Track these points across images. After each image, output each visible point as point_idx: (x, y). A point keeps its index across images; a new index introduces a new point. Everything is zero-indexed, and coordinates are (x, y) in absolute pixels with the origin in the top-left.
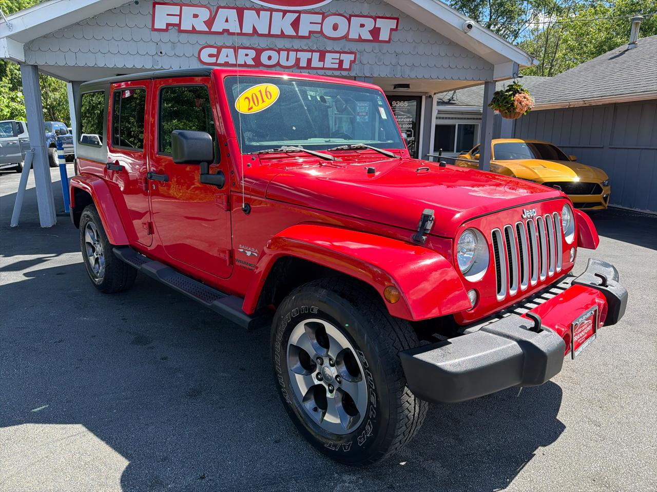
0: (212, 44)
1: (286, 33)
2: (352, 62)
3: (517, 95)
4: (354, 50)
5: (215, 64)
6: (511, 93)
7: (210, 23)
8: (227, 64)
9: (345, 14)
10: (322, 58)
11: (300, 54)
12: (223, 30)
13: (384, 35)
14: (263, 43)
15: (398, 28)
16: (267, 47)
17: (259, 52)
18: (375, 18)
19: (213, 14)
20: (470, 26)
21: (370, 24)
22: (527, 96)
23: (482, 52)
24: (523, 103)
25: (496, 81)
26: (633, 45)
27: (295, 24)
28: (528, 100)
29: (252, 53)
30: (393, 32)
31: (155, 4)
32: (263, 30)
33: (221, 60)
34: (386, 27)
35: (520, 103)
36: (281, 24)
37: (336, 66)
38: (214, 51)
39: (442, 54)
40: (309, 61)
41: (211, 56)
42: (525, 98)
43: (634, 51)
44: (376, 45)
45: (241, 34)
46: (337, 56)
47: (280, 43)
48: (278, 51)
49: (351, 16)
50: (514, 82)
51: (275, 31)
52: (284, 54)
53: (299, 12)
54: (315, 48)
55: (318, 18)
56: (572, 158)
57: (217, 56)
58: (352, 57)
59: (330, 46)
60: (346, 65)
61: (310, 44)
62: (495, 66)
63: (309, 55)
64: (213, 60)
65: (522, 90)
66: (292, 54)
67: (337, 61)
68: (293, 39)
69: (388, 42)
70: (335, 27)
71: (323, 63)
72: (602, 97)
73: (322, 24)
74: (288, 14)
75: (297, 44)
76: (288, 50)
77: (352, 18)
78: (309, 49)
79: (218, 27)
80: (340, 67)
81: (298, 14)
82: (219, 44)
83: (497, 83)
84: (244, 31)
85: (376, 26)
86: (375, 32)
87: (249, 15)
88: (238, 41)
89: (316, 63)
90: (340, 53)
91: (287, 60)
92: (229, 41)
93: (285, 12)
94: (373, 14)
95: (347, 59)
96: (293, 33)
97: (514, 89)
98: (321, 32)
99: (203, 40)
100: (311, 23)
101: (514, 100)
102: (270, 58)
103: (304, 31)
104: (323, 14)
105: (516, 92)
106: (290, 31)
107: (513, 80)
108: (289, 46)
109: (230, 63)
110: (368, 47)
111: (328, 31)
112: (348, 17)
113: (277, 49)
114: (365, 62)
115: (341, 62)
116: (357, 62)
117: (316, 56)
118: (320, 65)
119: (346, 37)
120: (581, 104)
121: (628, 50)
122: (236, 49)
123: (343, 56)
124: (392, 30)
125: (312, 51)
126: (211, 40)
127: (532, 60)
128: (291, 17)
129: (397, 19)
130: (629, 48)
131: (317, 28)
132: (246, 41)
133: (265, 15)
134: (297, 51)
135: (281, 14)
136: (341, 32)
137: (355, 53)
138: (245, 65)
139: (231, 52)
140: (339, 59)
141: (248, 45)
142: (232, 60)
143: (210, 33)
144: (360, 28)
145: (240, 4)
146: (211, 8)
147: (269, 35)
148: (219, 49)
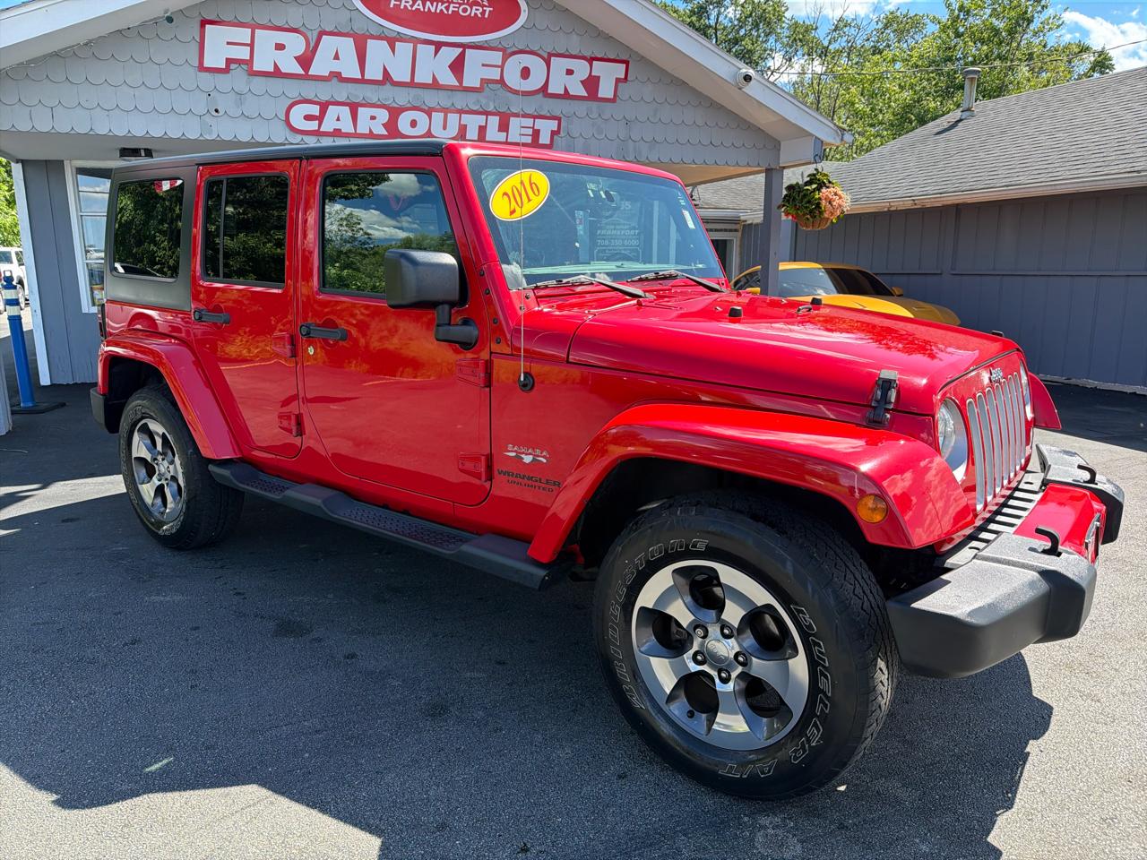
0: (311, 97)
1: (442, 81)
2: (553, 133)
3: (824, 190)
4: (558, 113)
5: (317, 133)
6: (814, 186)
7: (305, 61)
8: (337, 133)
9: (541, 52)
10: (504, 127)
11: (466, 119)
12: (331, 72)
13: (606, 90)
14: (402, 97)
15: (629, 79)
16: (409, 105)
17: (395, 113)
18: (591, 60)
19: (312, 44)
20: (747, 78)
21: (583, 71)
22: (840, 192)
23: (762, 120)
24: (834, 203)
25: (784, 168)
26: (968, 113)
27: (457, 66)
28: (840, 198)
29: (383, 116)
30: (620, 84)
31: (204, 23)
32: (400, 73)
33: (328, 125)
34: (608, 75)
35: (830, 203)
36: (435, 66)
37: (529, 139)
38: (315, 110)
39: (700, 122)
40: (482, 130)
41: (308, 118)
42: (836, 194)
43: (972, 121)
44: (594, 105)
45: (363, 81)
46: (529, 122)
47: (431, 98)
48: (429, 112)
49: (551, 55)
50: (816, 170)
51: (423, 77)
52: (438, 117)
53: (464, 46)
54: (491, 108)
55: (496, 57)
56: (896, 291)
57: (320, 118)
58: (553, 125)
59: (517, 105)
60: (545, 139)
61: (484, 101)
62: (782, 143)
63: (481, 120)
64: (313, 125)
65: (830, 182)
66: (453, 119)
67: (530, 131)
68: (454, 92)
69: (613, 100)
70: (525, 73)
71: (505, 134)
72: (941, 193)
73: (502, 67)
74: (444, 49)
75: (460, 100)
76: (446, 111)
77: (552, 58)
78: (481, 110)
79: (320, 67)
80: (535, 143)
81: (461, 50)
82: (324, 98)
83: (785, 171)
84: (367, 77)
85: (593, 74)
86: (591, 83)
87: (376, 49)
88: (359, 93)
89: (493, 133)
90: (535, 117)
91: (445, 128)
92: (342, 93)
93: (439, 46)
94: (588, 54)
95: (546, 127)
96: (453, 81)
97: (819, 180)
98: (502, 81)
99: (294, 89)
100: (483, 65)
101: (820, 199)
102: (414, 123)
103: (472, 78)
104: (503, 50)
105: (821, 185)
106: (448, 78)
107: (814, 166)
108: (446, 103)
109: (343, 131)
110: (581, 108)
111: (513, 79)
112: (546, 56)
113: (426, 108)
114: (576, 134)
115: (536, 134)
116: (562, 134)
117: (494, 121)
118: (501, 137)
119: (544, 90)
120: (908, 205)
121: (960, 120)
122: (354, 108)
123: (540, 124)
124: (618, 81)
125: (487, 113)
126: (309, 89)
127: (843, 135)
128: (450, 54)
129: (626, 63)
130: (963, 117)
131: (495, 74)
132: (371, 94)
133: (404, 49)
134: (461, 112)
135: (432, 48)
136: (535, 82)
137: (559, 119)
138: (371, 135)
139: (345, 112)
140: (533, 128)
141: (375, 100)
142: (347, 127)
143: (306, 77)
144: (566, 77)
145: (359, 27)
146: (309, 34)
147: (412, 84)
148: (324, 107)
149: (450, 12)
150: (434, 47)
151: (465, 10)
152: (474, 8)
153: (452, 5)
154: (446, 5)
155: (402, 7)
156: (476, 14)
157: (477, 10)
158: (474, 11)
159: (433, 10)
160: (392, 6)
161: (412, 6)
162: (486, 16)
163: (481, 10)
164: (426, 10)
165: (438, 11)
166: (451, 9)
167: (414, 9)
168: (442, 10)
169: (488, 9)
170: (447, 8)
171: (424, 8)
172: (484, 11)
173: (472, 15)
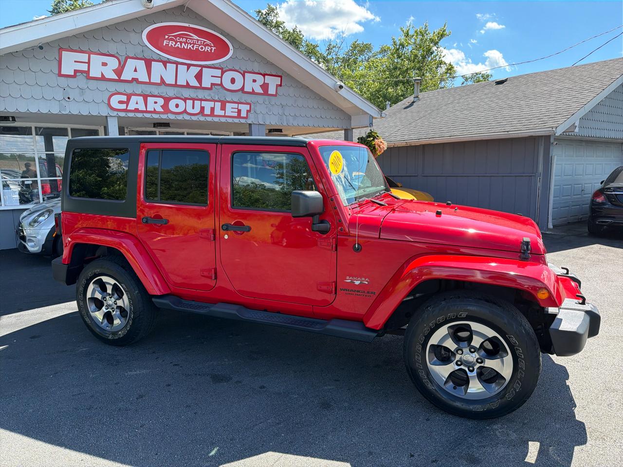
0: (122, 91)
1: (191, 84)
2: (248, 111)
3: (376, 140)
4: (249, 102)
5: (125, 110)
6: (371, 138)
7: (119, 72)
8: (137, 110)
9: (240, 71)
10: (223, 108)
11: (204, 104)
12: (132, 78)
13: (272, 90)
14: (171, 92)
15: (282, 85)
16: (174, 96)
17: (167, 100)
18: (264, 75)
19: (122, 63)
20: (340, 87)
21: (260, 79)
22: (382, 141)
24: (381, 147)
25: (353, 128)
27: (199, 77)
28: (383, 143)
29: (161, 101)
30: (278, 88)
31: (61, 50)
32: (170, 80)
34: (273, 82)
35: (379, 146)
36: (187, 76)
37: (236, 114)
38: (124, 98)
39: (316, 107)
40: (213, 109)
41: (121, 102)
42: (380, 142)
44: (266, 97)
45: (150, 83)
46: (236, 106)
47: (186, 93)
48: (185, 100)
49: (245, 72)
50: (371, 130)
51: (181, 82)
52: (190, 102)
53: (202, 66)
54: (217, 99)
55: (218, 72)
56: (399, 185)
57: (127, 103)
58: (247, 107)
59: (229, 97)
60: (243, 114)
61: (213, 95)
62: (352, 117)
63: (211, 104)
64: (123, 106)
65: (377, 136)
66: (197, 103)
67: (236, 110)
68: (197, 90)
69: (275, 96)
70: (233, 81)
71: (224, 111)
72: (419, 139)
73: (221, 77)
74: (192, 67)
75: (201, 94)
76: (194, 100)
77: (246, 74)
78: (211, 99)
79: (127, 75)
80: (239, 116)
81: (200, 68)
82: (129, 91)
83: (354, 130)
84: (152, 81)
85: (266, 82)
86: (265, 86)
87: (156, 67)
88: (148, 90)
89: (218, 111)
90: (238, 103)
91: (193, 108)
92: (139, 89)
93: (189, 66)
94: (263, 72)
95: (244, 108)
96: (197, 85)
97: (373, 135)
98: (221, 85)
99: (113, 87)
100: (212, 76)
101: (375, 144)
102: (177, 106)
103: (206, 82)
104: (221, 69)
105: (374, 138)
106: (194, 83)
107: (370, 128)
108: (194, 95)
109: (140, 109)
110: (261, 99)
111: (227, 84)
112: (242, 72)
113: (183, 98)
114: (258, 112)
115: (239, 111)
116: (252, 112)
117: (218, 105)
118: (222, 113)
119: (242, 89)
120: (403, 144)
122: (145, 97)
123: (241, 107)
124: (277, 85)
125: (215, 101)
126: (121, 87)
127: (381, 113)
128: (195, 70)
129: (281, 77)
131: (218, 81)
132: (155, 90)
133: (171, 67)
134: (201, 100)
135: (186, 67)
136: (237, 86)
137: (250, 104)
138: (155, 112)
139: (141, 99)
140: (238, 108)
141: (156, 94)
142: (142, 107)
143: (120, 81)
144: (253, 83)
145: (148, 55)
146: (120, 58)
147: (176, 85)
148: (129, 97)
149: (194, 49)
150: (186, 66)
151: (202, 48)
152: (207, 47)
153: (195, 45)
154: (192, 45)
155: (170, 45)
156: (207, 50)
157: (208, 48)
158: (206, 49)
159: (186, 48)
160: (164, 45)
161: (175, 45)
162: (213, 51)
163: (210, 48)
164: (182, 47)
165: (188, 48)
166: (195, 47)
167: (176, 46)
168: (190, 48)
169: (213, 48)
170: (193, 47)
171: (181, 46)
172: (212, 49)
173: (206, 51)
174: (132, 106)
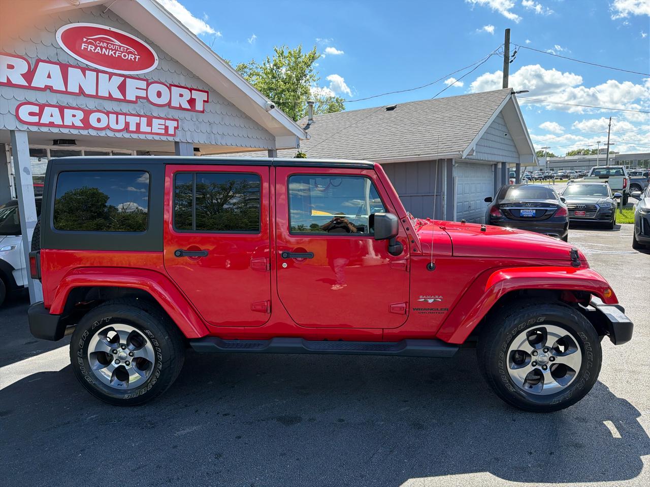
0: (33, 101)
1: (114, 96)
2: (176, 129)
4: (177, 118)
5: (38, 124)
7: (29, 76)
8: (51, 124)
9: (166, 83)
10: (149, 124)
11: (129, 118)
12: (46, 86)
13: (199, 106)
14: (91, 104)
15: (209, 101)
16: (95, 109)
17: (87, 113)
18: (191, 90)
19: (32, 67)
21: (187, 95)
25: (278, 149)
27: (122, 88)
29: (80, 115)
30: (206, 104)
32: (90, 90)
34: (200, 97)
36: (109, 86)
37: (163, 131)
38: (36, 109)
39: (242, 126)
40: (138, 125)
41: (31, 114)
43: (315, 125)
44: (194, 114)
45: (66, 92)
46: (162, 122)
47: (109, 106)
48: (108, 114)
49: (171, 85)
51: (103, 93)
52: (113, 117)
53: (125, 76)
54: (142, 113)
55: (143, 84)
57: (40, 115)
58: (175, 124)
59: (156, 112)
60: (171, 131)
61: (138, 109)
62: (276, 138)
63: (137, 119)
64: (35, 119)
66: (121, 118)
67: (163, 127)
68: (121, 103)
69: (203, 112)
70: (159, 95)
71: (150, 128)
73: (147, 90)
74: (114, 77)
75: (125, 108)
76: (117, 114)
77: (172, 87)
78: (136, 114)
79: (39, 81)
80: (166, 133)
81: (122, 79)
82: (42, 101)
84: (69, 90)
85: (193, 97)
86: (192, 102)
87: (73, 73)
88: (65, 100)
89: (144, 128)
90: (166, 119)
91: (117, 123)
92: (54, 99)
93: (111, 75)
94: (189, 86)
95: (172, 125)
96: (121, 97)
98: (147, 98)
99: (22, 95)
100: (137, 88)
102: (99, 120)
103: (130, 95)
104: (146, 80)
106: (117, 94)
108: (117, 109)
109: (55, 123)
110: (188, 115)
111: (153, 97)
112: (169, 86)
113: (106, 111)
114: (186, 129)
115: (166, 128)
116: (180, 129)
117: (144, 121)
118: (148, 129)
119: (169, 104)
122: (62, 109)
123: (168, 123)
124: (204, 101)
125: (140, 116)
126: (31, 96)
127: (307, 135)
128: (118, 81)
129: (207, 92)
131: (143, 94)
132: (73, 101)
133: (91, 75)
134: (125, 114)
135: (107, 76)
136: (164, 100)
137: (177, 120)
138: (73, 127)
139: (56, 111)
140: (165, 125)
141: (74, 105)
142: (57, 120)
143: (30, 87)
144: (180, 98)
145: (63, 59)
146: (30, 60)
147: (97, 96)
148: (42, 107)
149: (117, 56)
150: (108, 75)
151: (125, 56)
152: (130, 55)
153: (117, 52)
154: (114, 51)
155: (89, 50)
156: (131, 58)
157: (131, 56)
158: (130, 57)
159: (107, 54)
160: (82, 48)
161: (95, 50)
162: (137, 60)
163: (134, 57)
164: (103, 53)
165: (110, 55)
166: (117, 54)
167: (96, 51)
168: (111, 54)
169: (137, 57)
170: (115, 53)
171: (102, 52)
172: (135, 58)
173: (129, 59)
174: (45, 119)
